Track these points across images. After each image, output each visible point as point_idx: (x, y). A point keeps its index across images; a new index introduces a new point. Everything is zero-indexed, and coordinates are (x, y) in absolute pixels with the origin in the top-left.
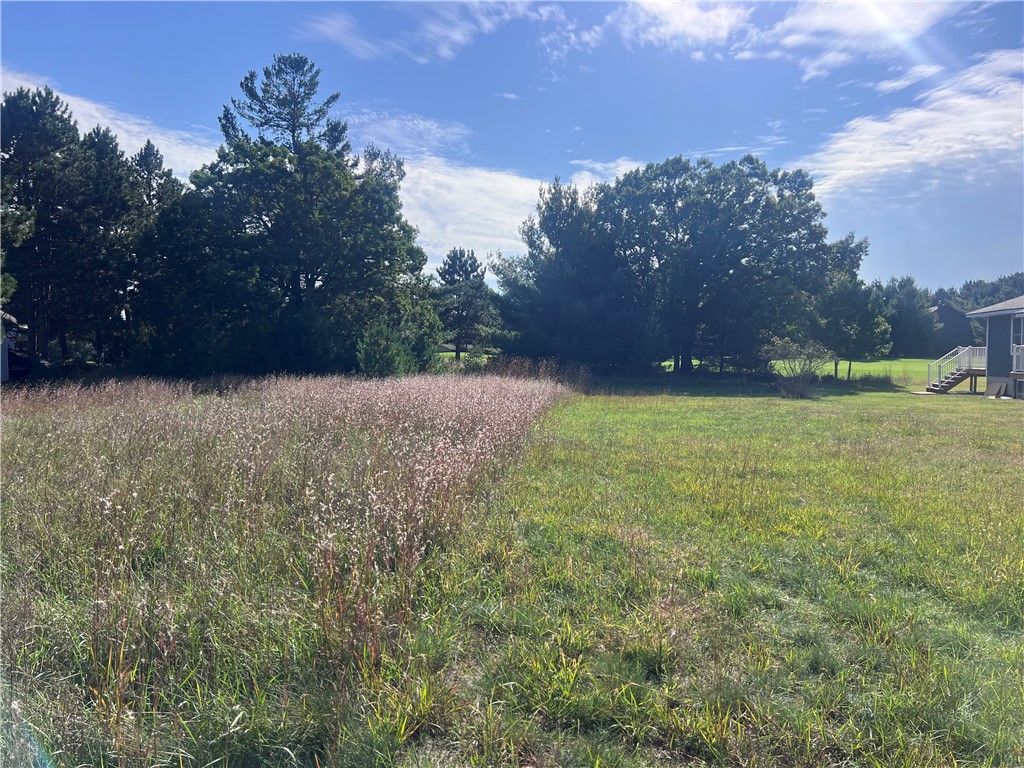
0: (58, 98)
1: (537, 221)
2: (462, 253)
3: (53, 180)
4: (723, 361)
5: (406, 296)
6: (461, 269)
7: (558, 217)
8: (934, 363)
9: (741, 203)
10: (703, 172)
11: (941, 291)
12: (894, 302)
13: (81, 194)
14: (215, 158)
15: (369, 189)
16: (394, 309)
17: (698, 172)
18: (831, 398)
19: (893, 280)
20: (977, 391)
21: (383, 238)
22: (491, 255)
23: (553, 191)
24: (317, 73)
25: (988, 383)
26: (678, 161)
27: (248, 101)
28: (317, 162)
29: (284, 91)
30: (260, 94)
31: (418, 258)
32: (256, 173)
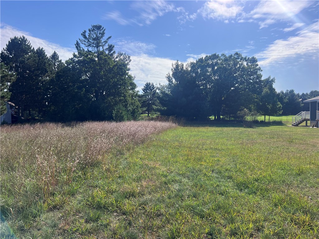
0: (26, 39)
1: (171, 73)
2: (150, 84)
3: (25, 64)
4: (230, 117)
5: (130, 97)
6: (149, 88)
7: (178, 72)
8: (294, 117)
9: (235, 67)
10: (223, 58)
11: (303, 94)
12: (287, 97)
13: (33, 67)
14: (72, 56)
15: (119, 65)
16: (126, 101)
17: (221, 58)
18: (261, 127)
19: (287, 90)
20: (308, 125)
21: (122, 80)
22: (157, 84)
23: (176, 64)
24: (105, 30)
25: (311, 123)
26: (215, 55)
27: (84, 39)
28: (103, 57)
29: (95, 36)
30: (88, 37)
31: (134, 86)
32: (84, 60)
